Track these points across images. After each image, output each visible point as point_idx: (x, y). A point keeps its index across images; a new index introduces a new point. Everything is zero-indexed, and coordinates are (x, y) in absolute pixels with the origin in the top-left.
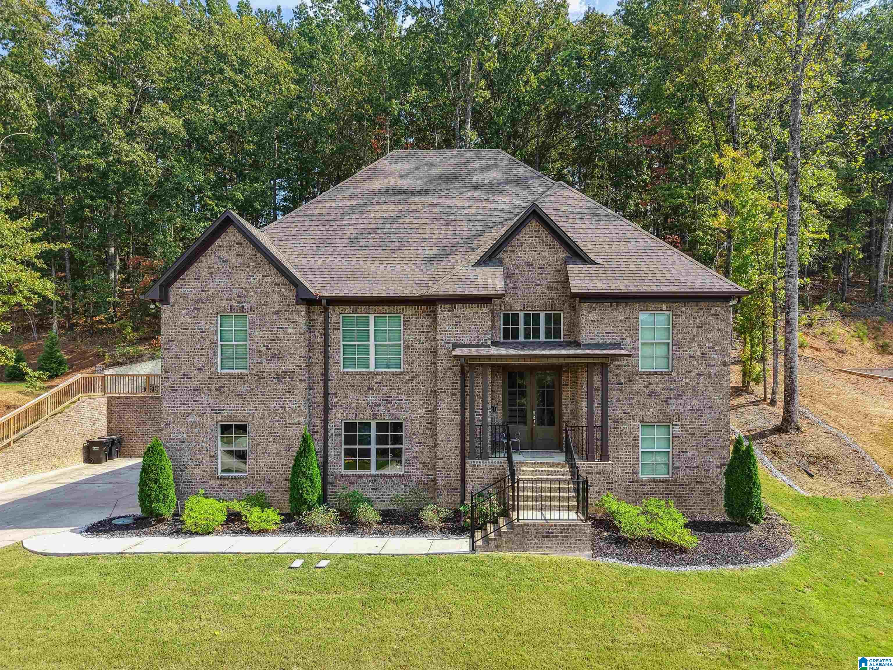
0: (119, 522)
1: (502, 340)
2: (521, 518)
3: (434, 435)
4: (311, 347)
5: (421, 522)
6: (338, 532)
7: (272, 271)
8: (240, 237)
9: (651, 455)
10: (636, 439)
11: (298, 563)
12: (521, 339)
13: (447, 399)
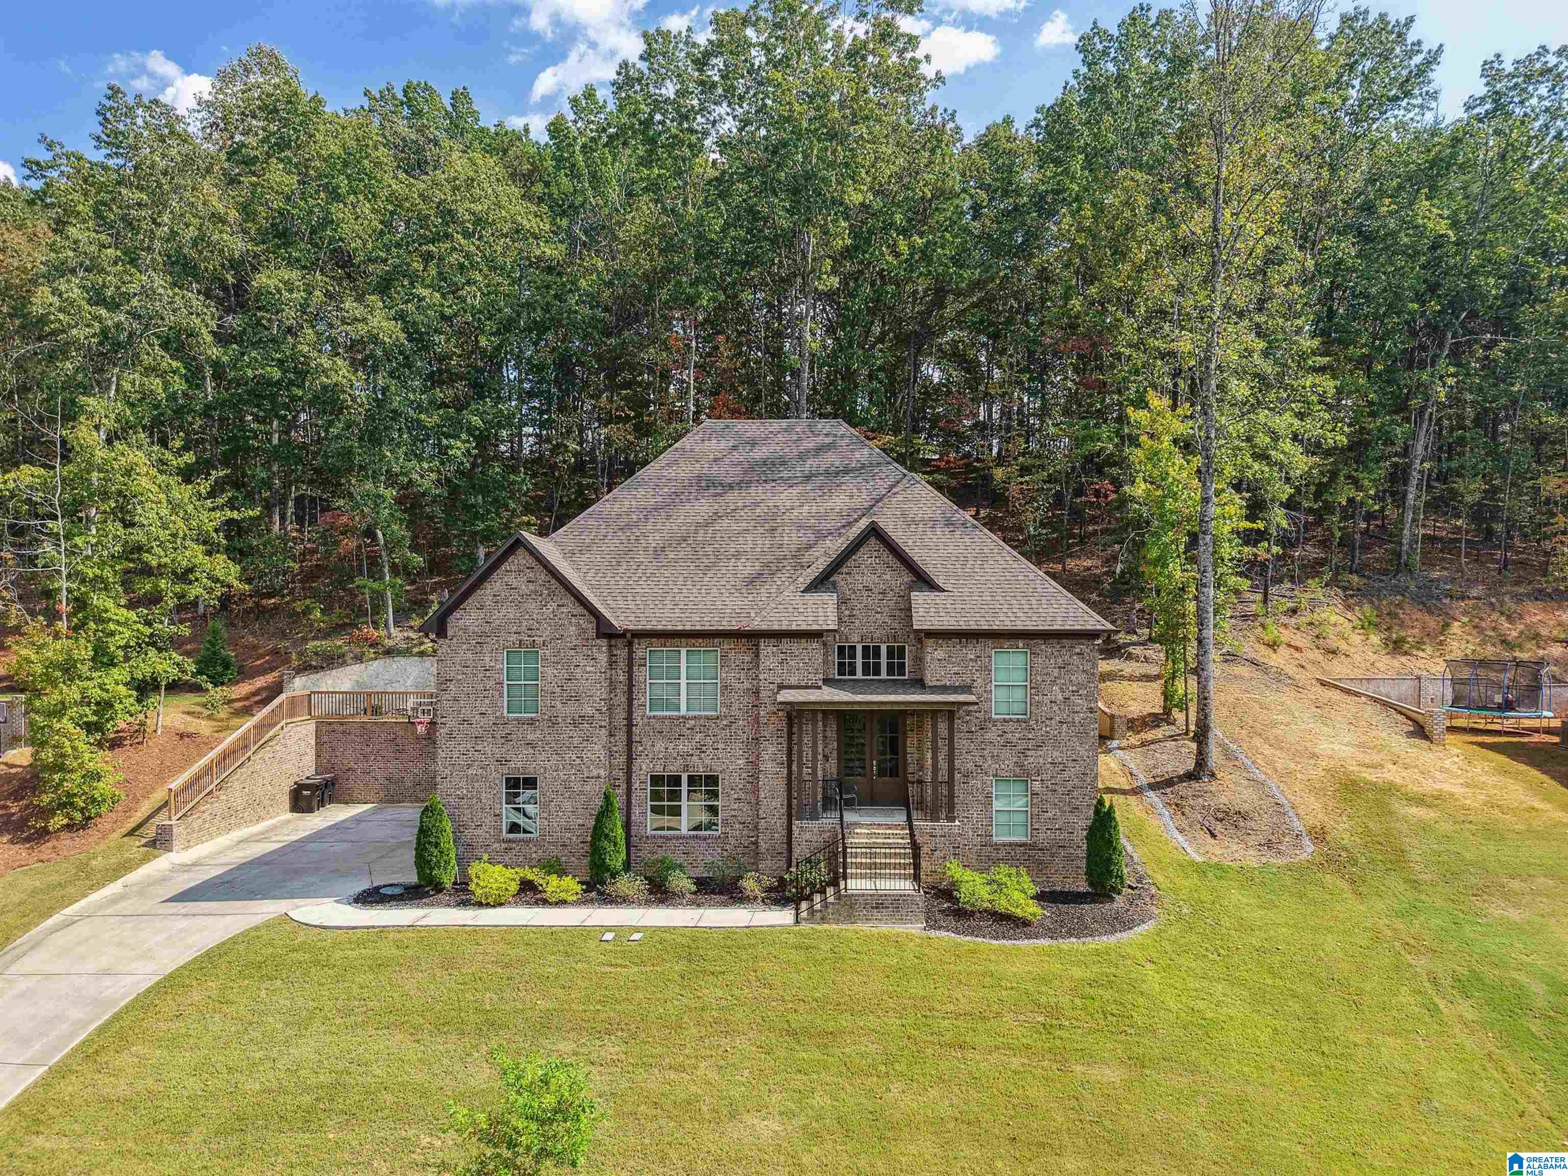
0: (388, 891)
1: (837, 677)
2: (849, 887)
3: (756, 790)
4: (612, 686)
5: (741, 892)
6: (648, 903)
7: (569, 600)
8: (532, 562)
9: (1006, 814)
10: (989, 796)
11: (609, 936)
12: (859, 675)
13: (771, 749)
